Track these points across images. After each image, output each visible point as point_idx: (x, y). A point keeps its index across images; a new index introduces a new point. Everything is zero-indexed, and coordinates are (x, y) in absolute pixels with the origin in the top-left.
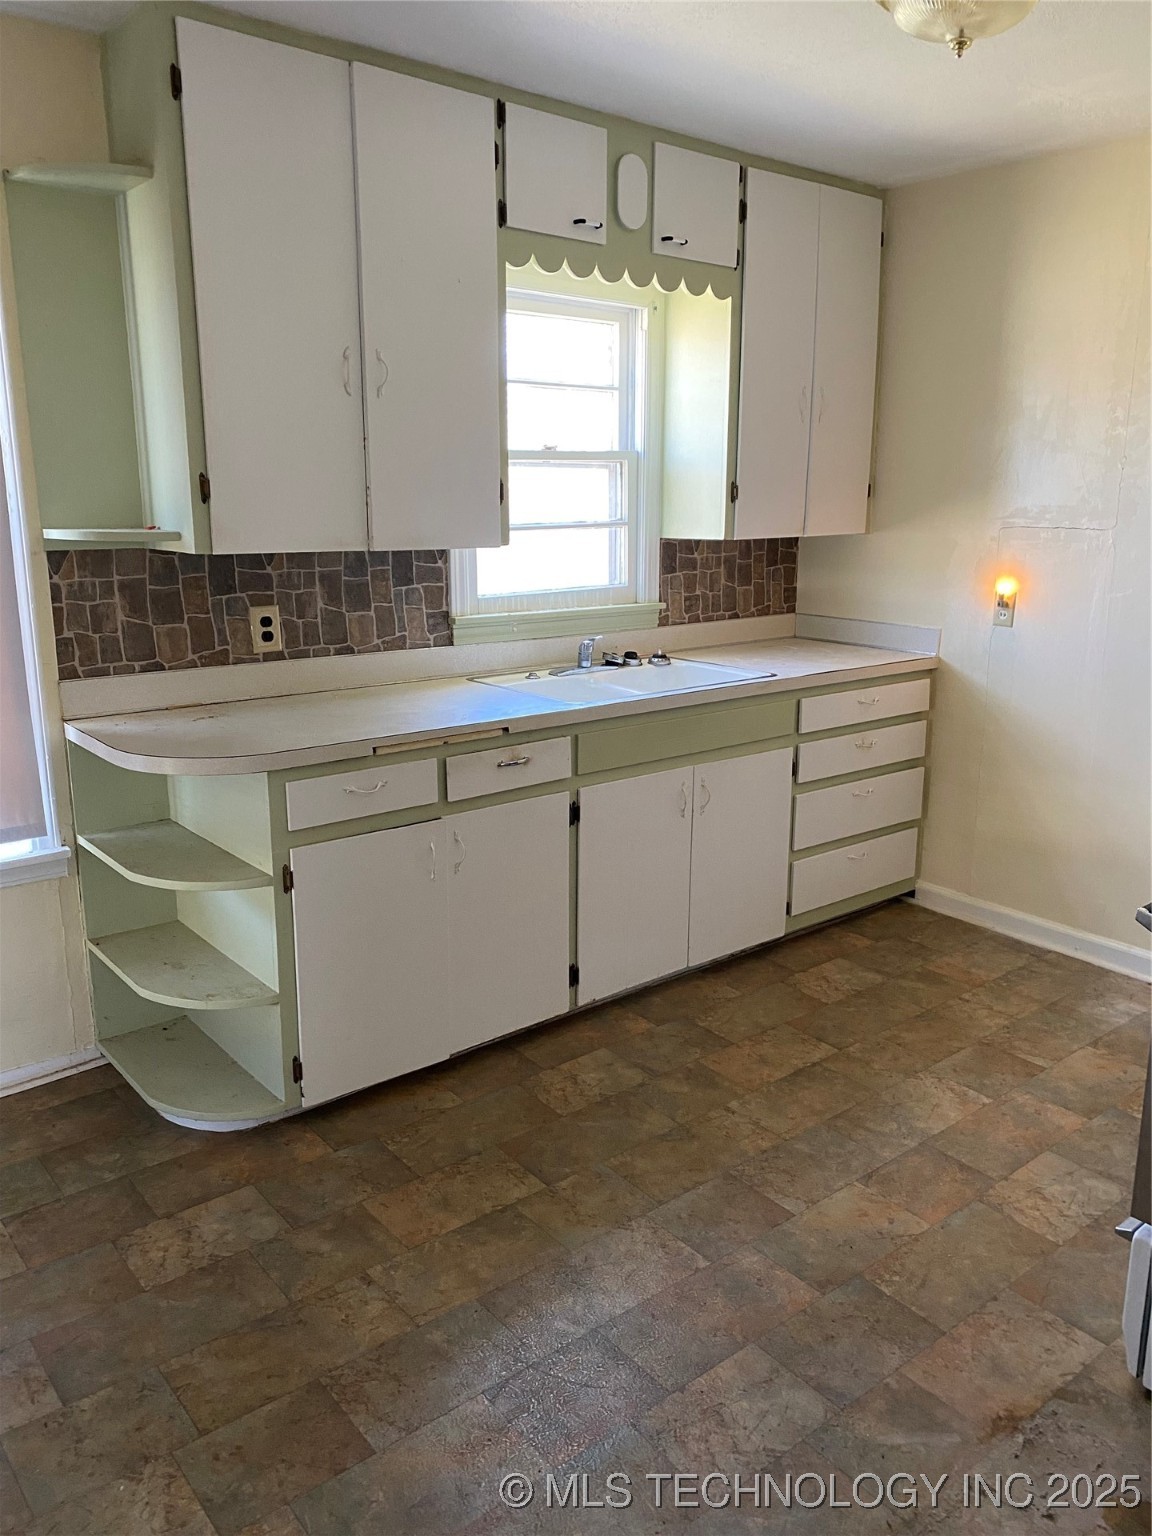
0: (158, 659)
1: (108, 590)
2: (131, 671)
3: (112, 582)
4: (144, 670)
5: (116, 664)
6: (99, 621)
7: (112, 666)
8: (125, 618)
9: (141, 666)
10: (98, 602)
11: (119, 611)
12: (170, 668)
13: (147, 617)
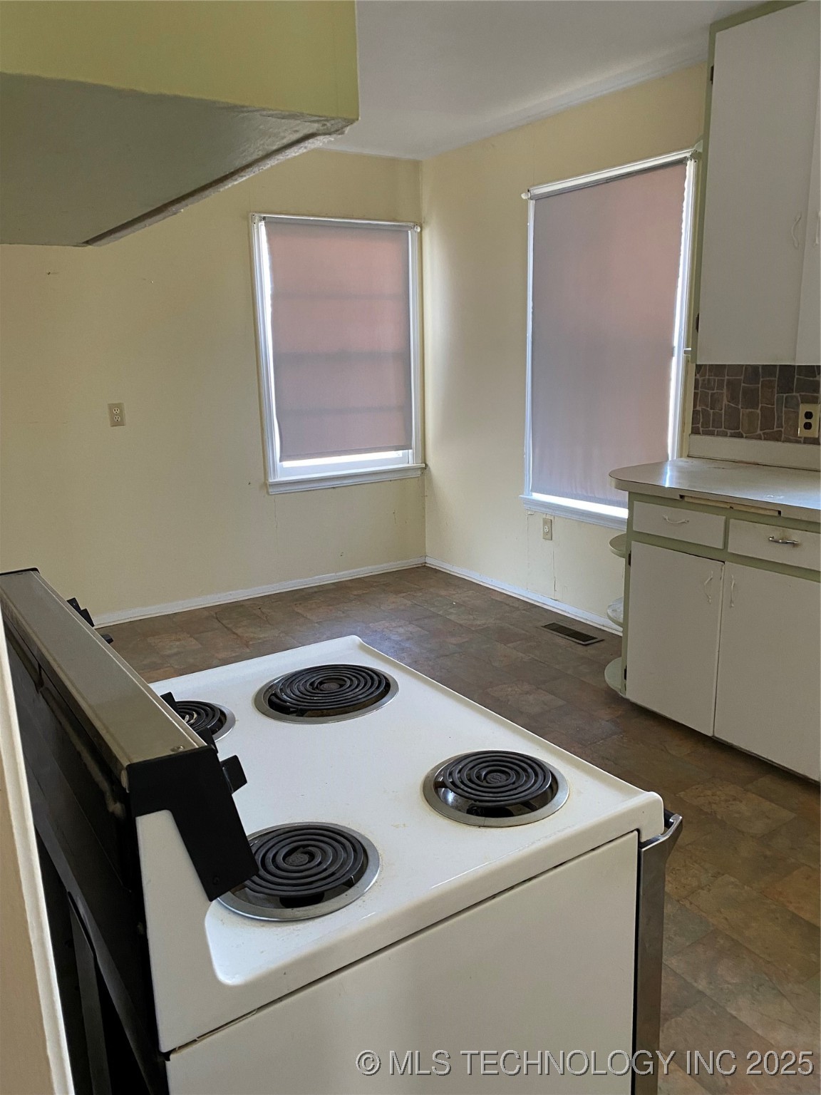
0: (740, 430)
1: (720, 386)
2: (725, 435)
3: (724, 380)
4: (732, 436)
5: (719, 429)
6: (714, 402)
7: (716, 430)
8: (727, 403)
9: (731, 433)
10: (715, 391)
11: (725, 397)
12: (746, 437)
13: (738, 403)
